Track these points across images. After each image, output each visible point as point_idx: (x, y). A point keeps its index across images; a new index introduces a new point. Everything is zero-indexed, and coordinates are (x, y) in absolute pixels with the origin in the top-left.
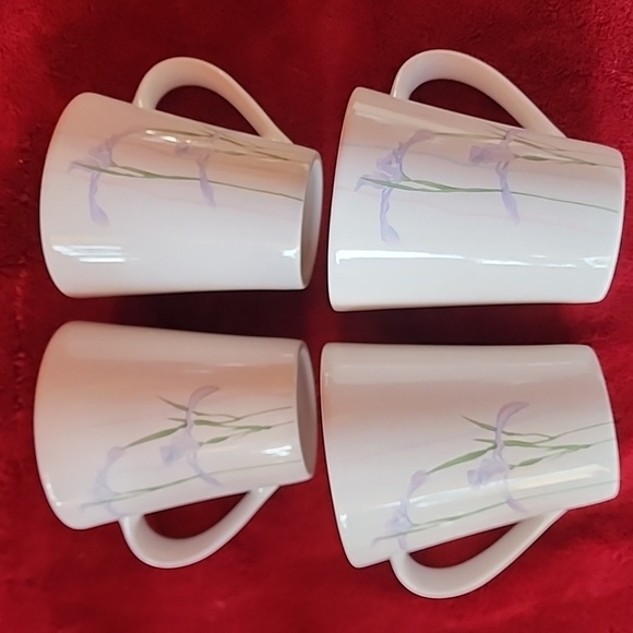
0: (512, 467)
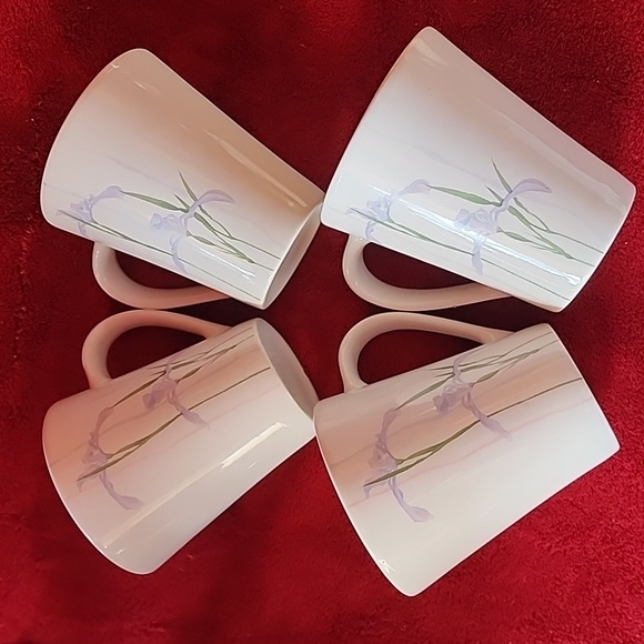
0: (500, 230)
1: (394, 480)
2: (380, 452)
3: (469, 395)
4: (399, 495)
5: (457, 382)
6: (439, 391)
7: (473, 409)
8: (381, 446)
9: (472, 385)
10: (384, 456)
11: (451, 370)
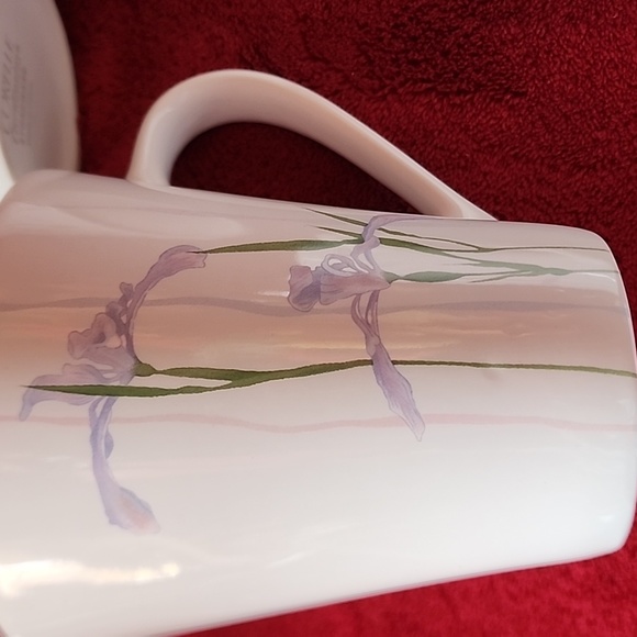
1: (108, 406)
2: (110, 328)
3: (374, 297)
4: (101, 445)
5: (362, 257)
6: (310, 259)
7: (369, 328)
8: (119, 317)
9: (391, 279)
10: (114, 342)
11: (359, 230)
